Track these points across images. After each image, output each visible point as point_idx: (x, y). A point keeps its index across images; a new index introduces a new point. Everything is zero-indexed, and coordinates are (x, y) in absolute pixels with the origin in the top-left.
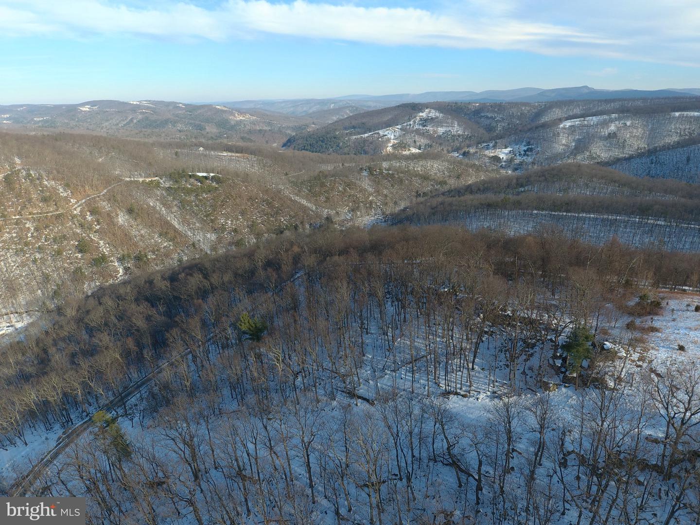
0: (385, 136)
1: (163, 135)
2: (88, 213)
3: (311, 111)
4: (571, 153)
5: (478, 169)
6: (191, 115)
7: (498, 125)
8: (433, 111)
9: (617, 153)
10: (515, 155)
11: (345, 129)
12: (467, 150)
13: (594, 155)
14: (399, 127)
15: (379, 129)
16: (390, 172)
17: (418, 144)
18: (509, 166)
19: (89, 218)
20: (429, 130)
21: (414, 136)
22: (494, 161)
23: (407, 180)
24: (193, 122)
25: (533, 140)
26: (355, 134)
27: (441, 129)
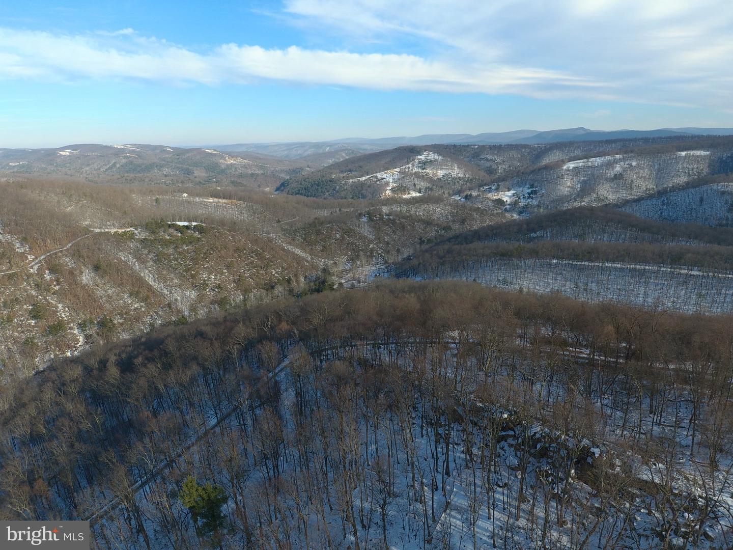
0: (383, 179)
1: (147, 180)
3: (306, 154)
4: (578, 195)
5: (482, 212)
6: (178, 159)
7: (498, 167)
8: (431, 153)
9: (624, 195)
10: (519, 198)
11: (342, 172)
12: (469, 193)
13: (601, 197)
14: (398, 170)
15: (377, 172)
16: (391, 217)
17: (418, 187)
18: (514, 210)
19: (47, 277)
20: (428, 173)
21: (414, 179)
22: (498, 204)
23: (410, 225)
24: (180, 166)
25: (536, 183)
26: (352, 178)
27: (441, 172)
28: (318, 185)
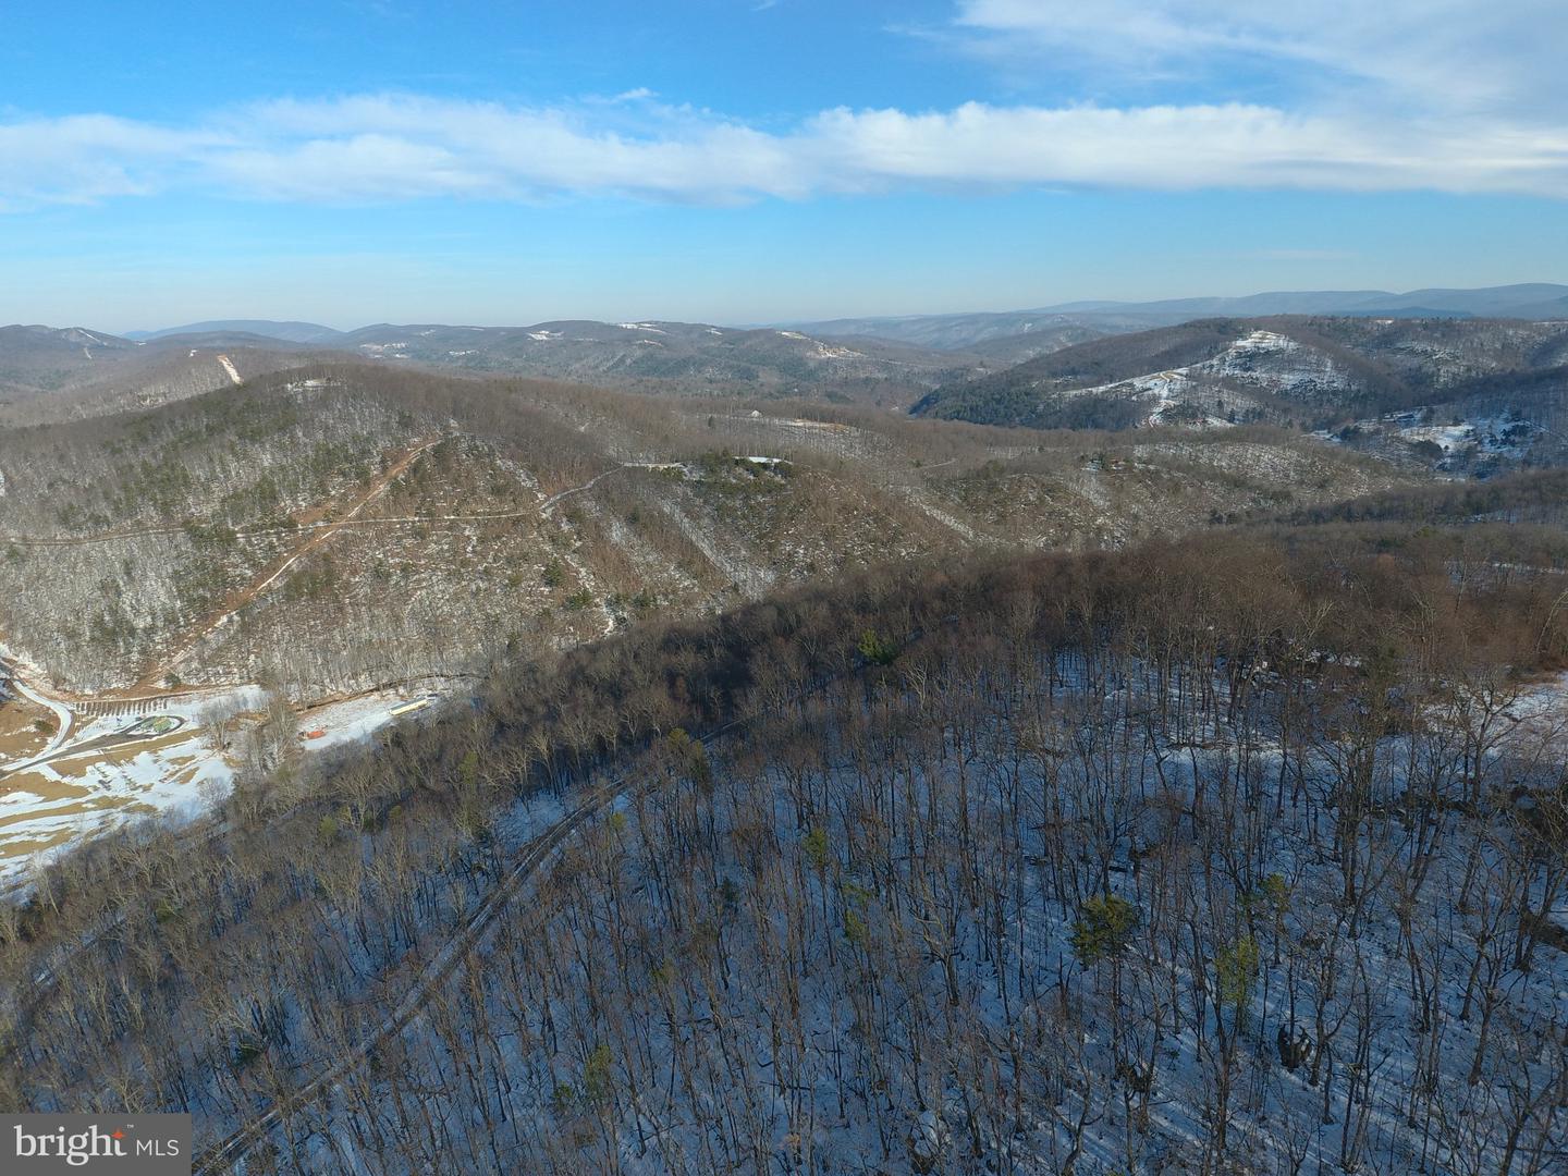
0: (1147, 390)
1: (680, 388)
2: (565, 519)
3: (979, 338)
6: (732, 349)
7: (1439, 370)
8: (1271, 336)
10: (1480, 442)
11: (1055, 375)
12: (1352, 426)
14: (1184, 371)
15: (1133, 377)
16: (1151, 467)
18: (1463, 467)
19: (565, 527)
20: (1257, 379)
21: (1219, 391)
23: (1192, 485)
25: (1527, 408)
26: (1075, 387)
27: (1291, 377)
28: (998, 402)
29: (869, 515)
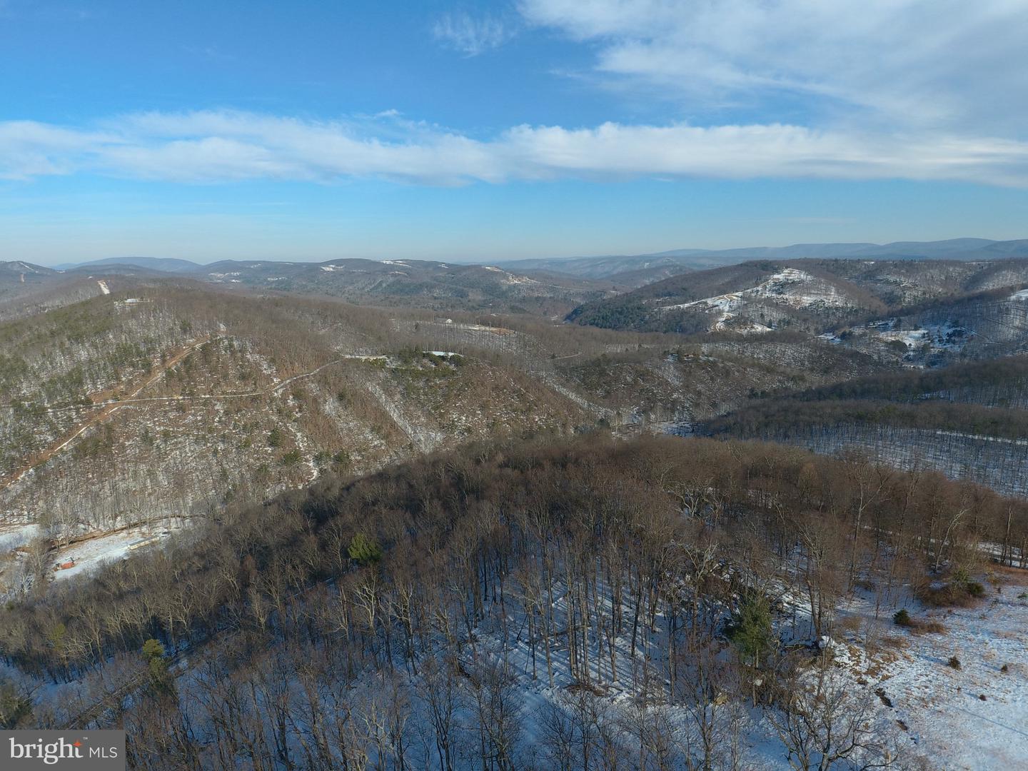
0: (715, 306)
2: (291, 397)
3: (615, 272)
5: (864, 360)
7: (905, 294)
8: (796, 271)
11: (658, 296)
12: (849, 330)
14: (740, 294)
15: (708, 297)
16: (711, 359)
17: (767, 319)
18: (921, 358)
19: (291, 403)
20: (787, 299)
21: (762, 307)
22: (894, 348)
23: (738, 371)
25: (963, 318)
26: (670, 304)
27: (809, 298)
29: (514, 392)
